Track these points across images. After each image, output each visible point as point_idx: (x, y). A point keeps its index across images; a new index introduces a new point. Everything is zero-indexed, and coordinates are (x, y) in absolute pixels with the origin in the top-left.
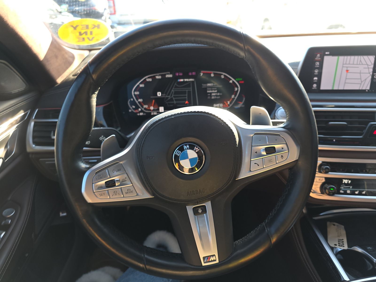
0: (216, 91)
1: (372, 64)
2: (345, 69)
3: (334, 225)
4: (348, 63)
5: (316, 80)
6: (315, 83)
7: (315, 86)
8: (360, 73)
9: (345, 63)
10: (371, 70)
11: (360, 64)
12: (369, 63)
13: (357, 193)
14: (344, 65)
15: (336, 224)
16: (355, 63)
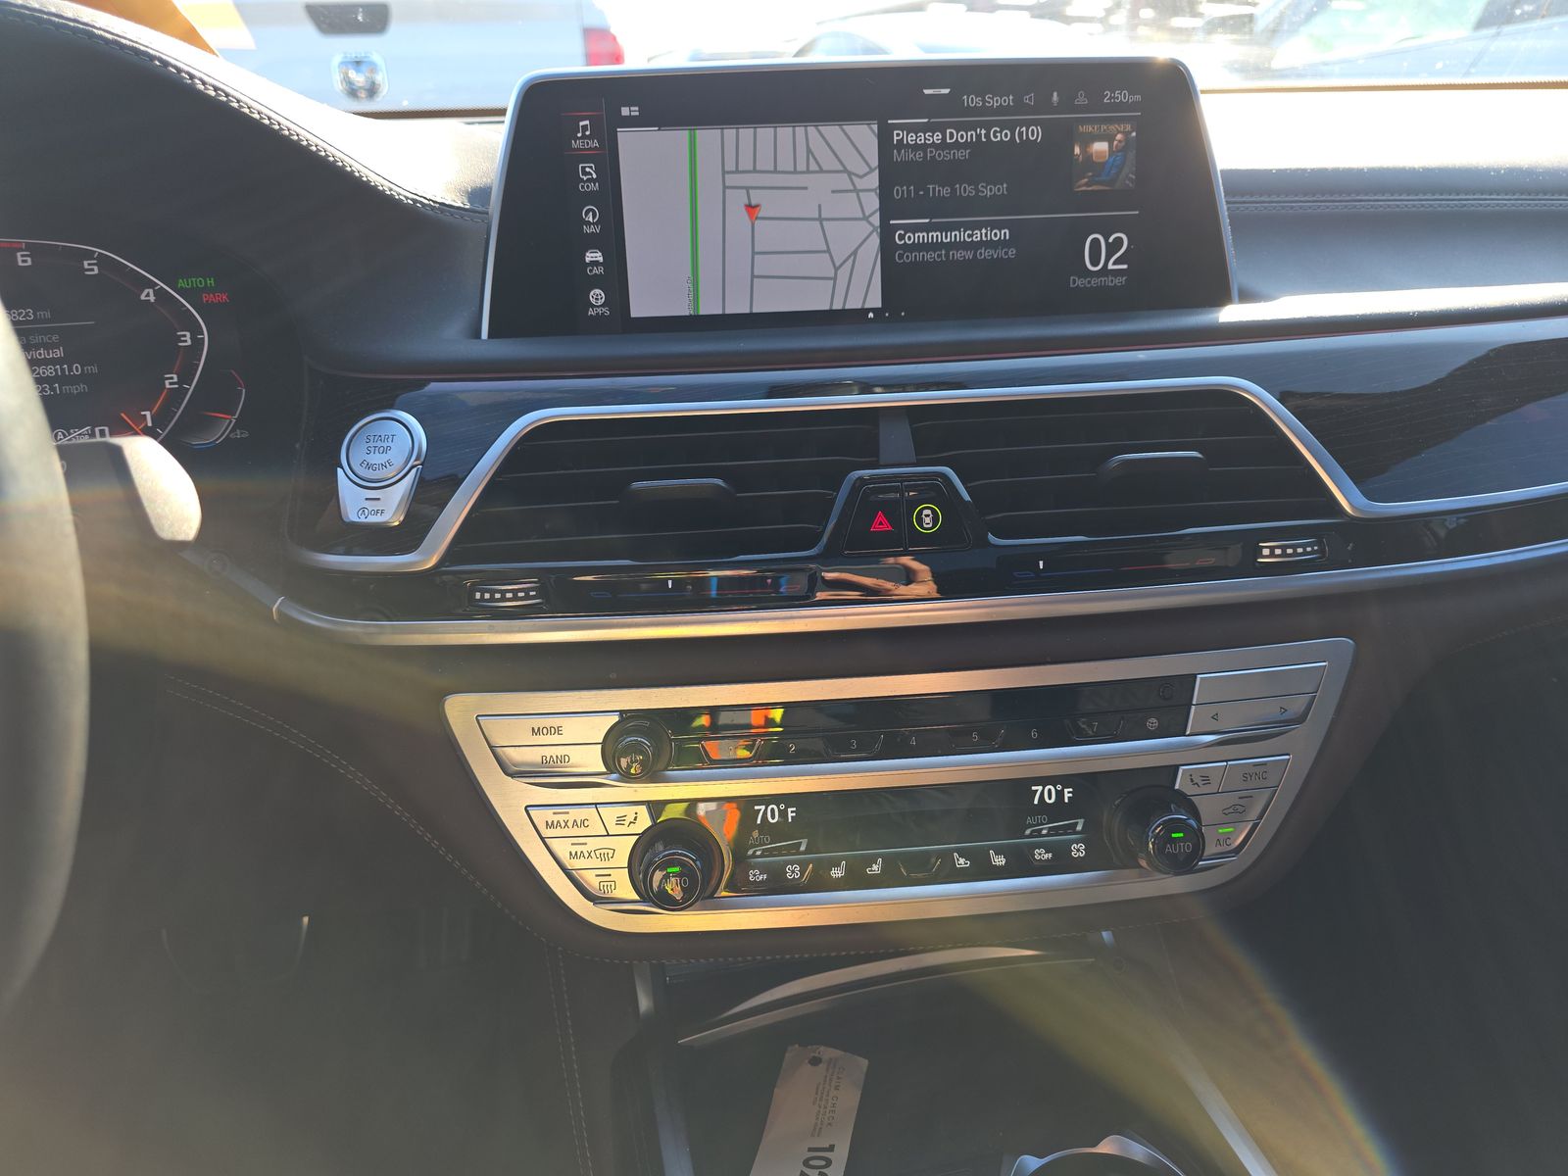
0: (59, 353)
1: (872, 170)
2: (737, 200)
3: (815, 1061)
4: (746, 163)
5: (595, 263)
6: (596, 281)
7: (597, 296)
8: (820, 219)
9: (730, 166)
10: (873, 202)
11: (808, 172)
12: (855, 165)
13: (837, 873)
14: (731, 180)
15: (828, 1053)
16: (785, 163)
